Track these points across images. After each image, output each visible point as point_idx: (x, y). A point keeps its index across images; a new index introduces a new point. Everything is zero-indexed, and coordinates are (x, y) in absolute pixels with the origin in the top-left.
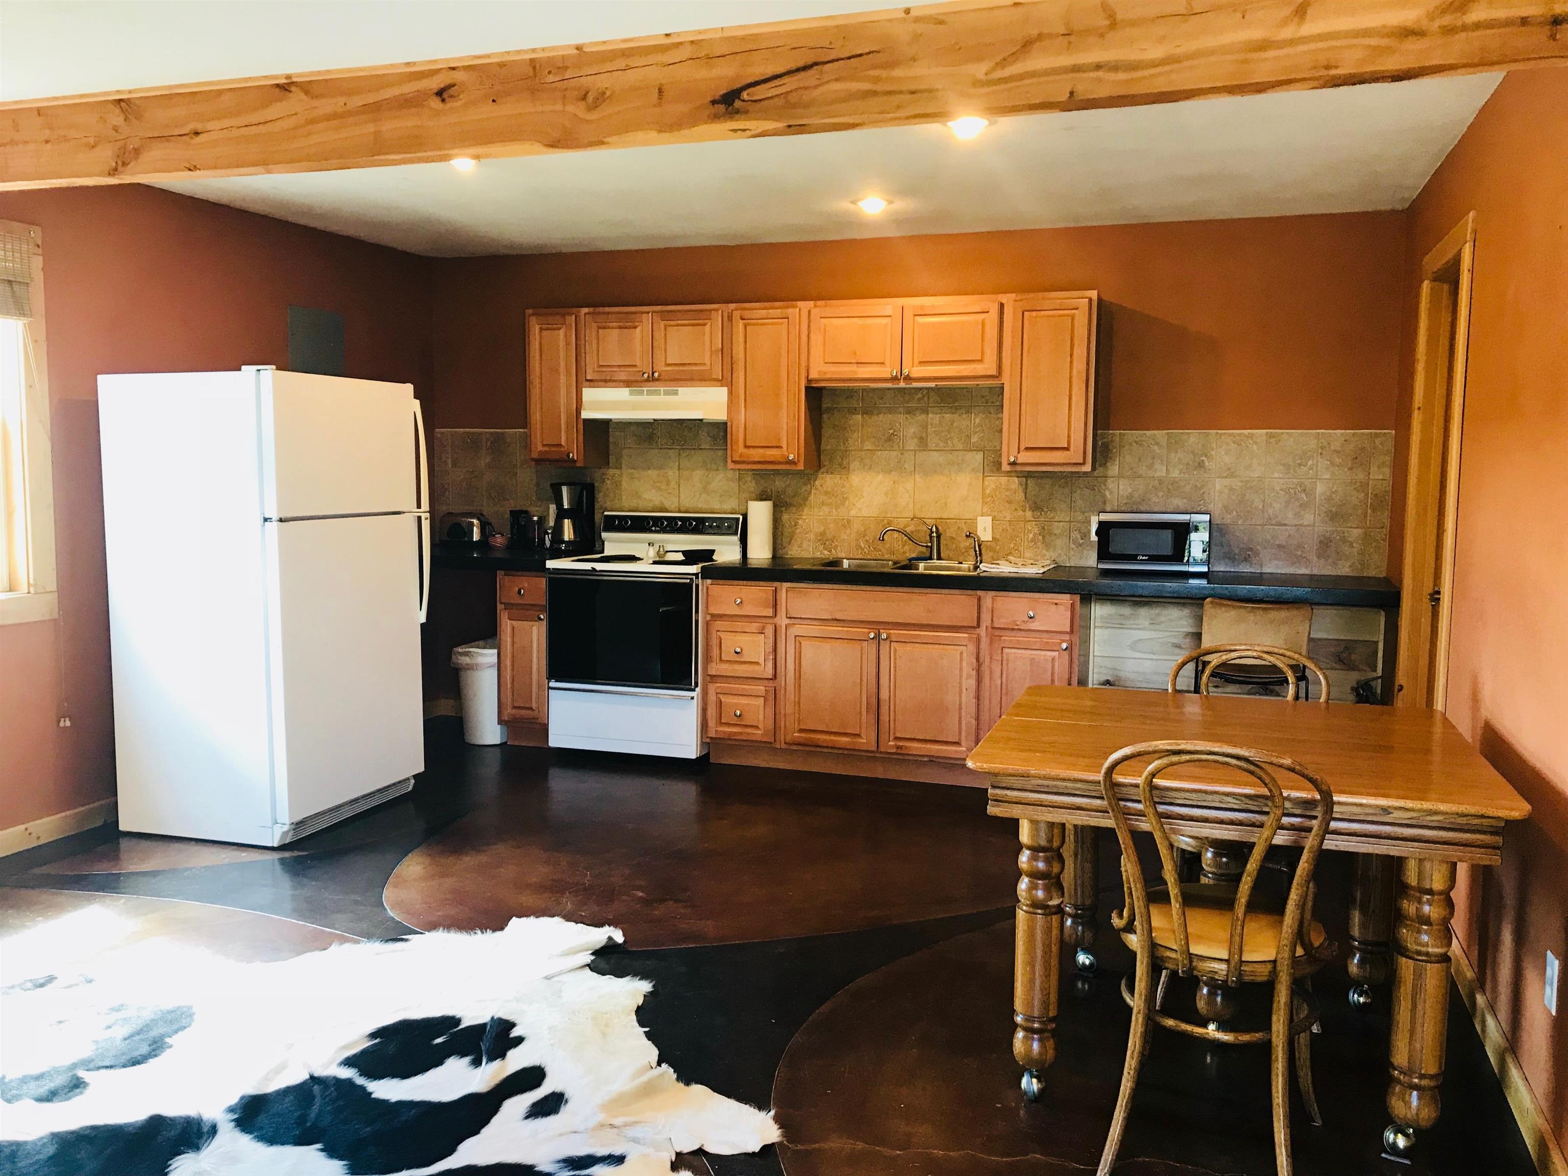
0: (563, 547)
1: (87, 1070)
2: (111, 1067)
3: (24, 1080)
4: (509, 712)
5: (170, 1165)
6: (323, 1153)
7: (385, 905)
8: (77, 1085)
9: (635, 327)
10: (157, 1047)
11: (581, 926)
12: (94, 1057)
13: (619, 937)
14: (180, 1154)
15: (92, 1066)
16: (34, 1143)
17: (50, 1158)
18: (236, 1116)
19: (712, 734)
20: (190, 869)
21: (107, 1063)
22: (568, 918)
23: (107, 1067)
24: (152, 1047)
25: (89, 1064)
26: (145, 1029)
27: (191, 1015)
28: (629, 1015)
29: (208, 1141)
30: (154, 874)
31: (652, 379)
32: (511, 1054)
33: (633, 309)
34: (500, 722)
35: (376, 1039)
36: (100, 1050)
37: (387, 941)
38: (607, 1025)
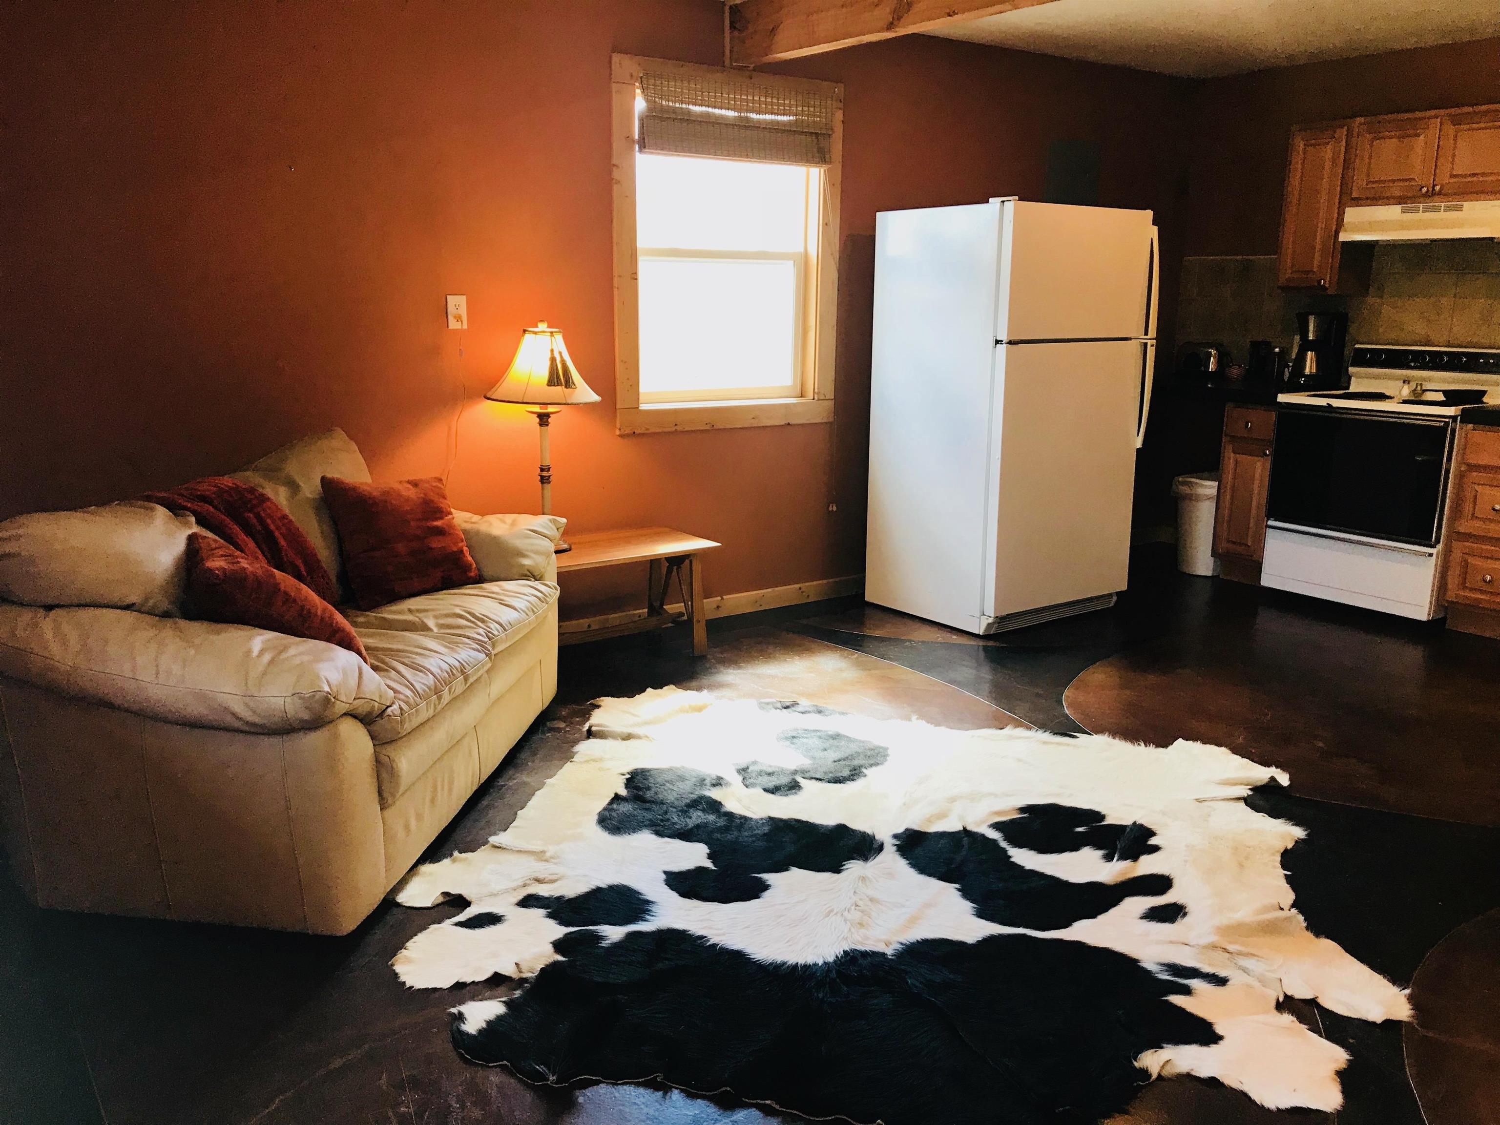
0: (1302, 381)
1: (804, 778)
2: (820, 780)
3: (760, 773)
4: (1224, 545)
5: (844, 865)
6: (960, 893)
7: (1064, 703)
8: (794, 787)
9: (1418, 135)
10: (855, 774)
11: (1246, 761)
12: (810, 769)
13: (1284, 779)
14: (853, 859)
15: (807, 775)
16: (757, 821)
17: (765, 834)
18: (898, 843)
19: (1451, 596)
20: (910, 641)
21: (818, 776)
22: (1235, 751)
23: (817, 779)
24: (852, 773)
25: (804, 773)
26: (850, 757)
27: (885, 756)
28: (1273, 854)
29: (874, 856)
30: (882, 640)
31: (1432, 194)
32: (1144, 859)
33: (1418, 114)
34: (1214, 554)
35: (1025, 814)
36: (815, 765)
37: (1055, 734)
38: (1247, 858)
